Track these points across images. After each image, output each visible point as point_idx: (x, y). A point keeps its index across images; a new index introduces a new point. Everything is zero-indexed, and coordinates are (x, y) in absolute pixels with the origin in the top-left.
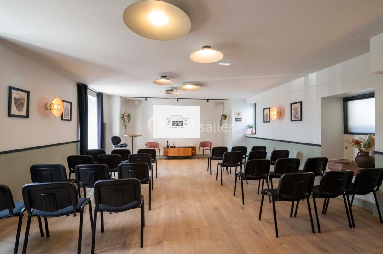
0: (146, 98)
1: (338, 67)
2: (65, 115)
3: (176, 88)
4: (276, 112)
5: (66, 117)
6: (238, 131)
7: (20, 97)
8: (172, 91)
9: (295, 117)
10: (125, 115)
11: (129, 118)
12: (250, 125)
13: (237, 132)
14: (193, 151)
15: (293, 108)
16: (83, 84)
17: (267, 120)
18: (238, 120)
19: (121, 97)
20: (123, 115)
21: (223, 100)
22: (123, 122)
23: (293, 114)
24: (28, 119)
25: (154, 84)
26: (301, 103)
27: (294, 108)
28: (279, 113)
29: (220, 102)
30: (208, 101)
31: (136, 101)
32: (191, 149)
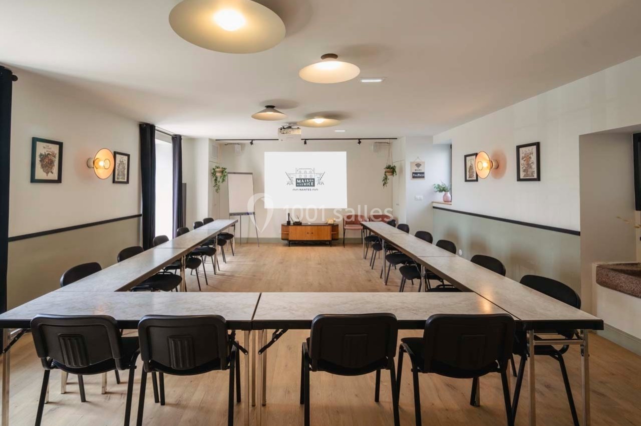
0: (252, 140)
1: (610, 73)
2: (118, 175)
3: (295, 124)
4: (487, 163)
5: (120, 177)
6: (418, 197)
7: (48, 153)
8: (290, 130)
9: (525, 173)
10: (217, 170)
11: (224, 175)
12: (441, 185)
13: (416, 199)
14: (332, 231)
15: (521, 155)
16: (147, 124)
17: (471, 177)
18: (418, 175)
19: (211, 140)
20: (214, 169)
21: (388, 140)
22: (214, 182)
23: (521, 167)
24: (60, 184)
25: (254, 119)
26: (538, 145)
27: (524, 155)
28: (494, 164)
29: (384, 143)
30: (359, 143)
31: (236, 146)
32: (329, 227)
